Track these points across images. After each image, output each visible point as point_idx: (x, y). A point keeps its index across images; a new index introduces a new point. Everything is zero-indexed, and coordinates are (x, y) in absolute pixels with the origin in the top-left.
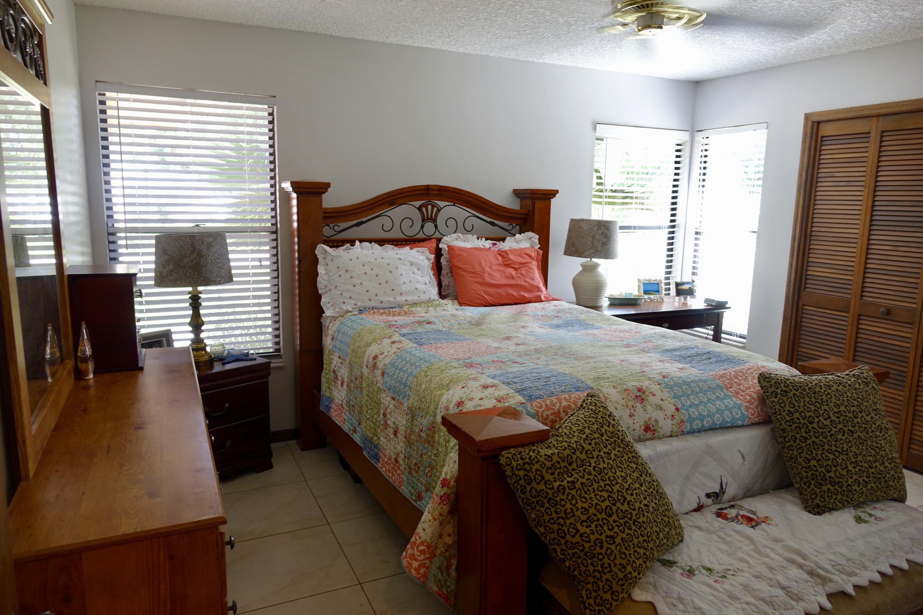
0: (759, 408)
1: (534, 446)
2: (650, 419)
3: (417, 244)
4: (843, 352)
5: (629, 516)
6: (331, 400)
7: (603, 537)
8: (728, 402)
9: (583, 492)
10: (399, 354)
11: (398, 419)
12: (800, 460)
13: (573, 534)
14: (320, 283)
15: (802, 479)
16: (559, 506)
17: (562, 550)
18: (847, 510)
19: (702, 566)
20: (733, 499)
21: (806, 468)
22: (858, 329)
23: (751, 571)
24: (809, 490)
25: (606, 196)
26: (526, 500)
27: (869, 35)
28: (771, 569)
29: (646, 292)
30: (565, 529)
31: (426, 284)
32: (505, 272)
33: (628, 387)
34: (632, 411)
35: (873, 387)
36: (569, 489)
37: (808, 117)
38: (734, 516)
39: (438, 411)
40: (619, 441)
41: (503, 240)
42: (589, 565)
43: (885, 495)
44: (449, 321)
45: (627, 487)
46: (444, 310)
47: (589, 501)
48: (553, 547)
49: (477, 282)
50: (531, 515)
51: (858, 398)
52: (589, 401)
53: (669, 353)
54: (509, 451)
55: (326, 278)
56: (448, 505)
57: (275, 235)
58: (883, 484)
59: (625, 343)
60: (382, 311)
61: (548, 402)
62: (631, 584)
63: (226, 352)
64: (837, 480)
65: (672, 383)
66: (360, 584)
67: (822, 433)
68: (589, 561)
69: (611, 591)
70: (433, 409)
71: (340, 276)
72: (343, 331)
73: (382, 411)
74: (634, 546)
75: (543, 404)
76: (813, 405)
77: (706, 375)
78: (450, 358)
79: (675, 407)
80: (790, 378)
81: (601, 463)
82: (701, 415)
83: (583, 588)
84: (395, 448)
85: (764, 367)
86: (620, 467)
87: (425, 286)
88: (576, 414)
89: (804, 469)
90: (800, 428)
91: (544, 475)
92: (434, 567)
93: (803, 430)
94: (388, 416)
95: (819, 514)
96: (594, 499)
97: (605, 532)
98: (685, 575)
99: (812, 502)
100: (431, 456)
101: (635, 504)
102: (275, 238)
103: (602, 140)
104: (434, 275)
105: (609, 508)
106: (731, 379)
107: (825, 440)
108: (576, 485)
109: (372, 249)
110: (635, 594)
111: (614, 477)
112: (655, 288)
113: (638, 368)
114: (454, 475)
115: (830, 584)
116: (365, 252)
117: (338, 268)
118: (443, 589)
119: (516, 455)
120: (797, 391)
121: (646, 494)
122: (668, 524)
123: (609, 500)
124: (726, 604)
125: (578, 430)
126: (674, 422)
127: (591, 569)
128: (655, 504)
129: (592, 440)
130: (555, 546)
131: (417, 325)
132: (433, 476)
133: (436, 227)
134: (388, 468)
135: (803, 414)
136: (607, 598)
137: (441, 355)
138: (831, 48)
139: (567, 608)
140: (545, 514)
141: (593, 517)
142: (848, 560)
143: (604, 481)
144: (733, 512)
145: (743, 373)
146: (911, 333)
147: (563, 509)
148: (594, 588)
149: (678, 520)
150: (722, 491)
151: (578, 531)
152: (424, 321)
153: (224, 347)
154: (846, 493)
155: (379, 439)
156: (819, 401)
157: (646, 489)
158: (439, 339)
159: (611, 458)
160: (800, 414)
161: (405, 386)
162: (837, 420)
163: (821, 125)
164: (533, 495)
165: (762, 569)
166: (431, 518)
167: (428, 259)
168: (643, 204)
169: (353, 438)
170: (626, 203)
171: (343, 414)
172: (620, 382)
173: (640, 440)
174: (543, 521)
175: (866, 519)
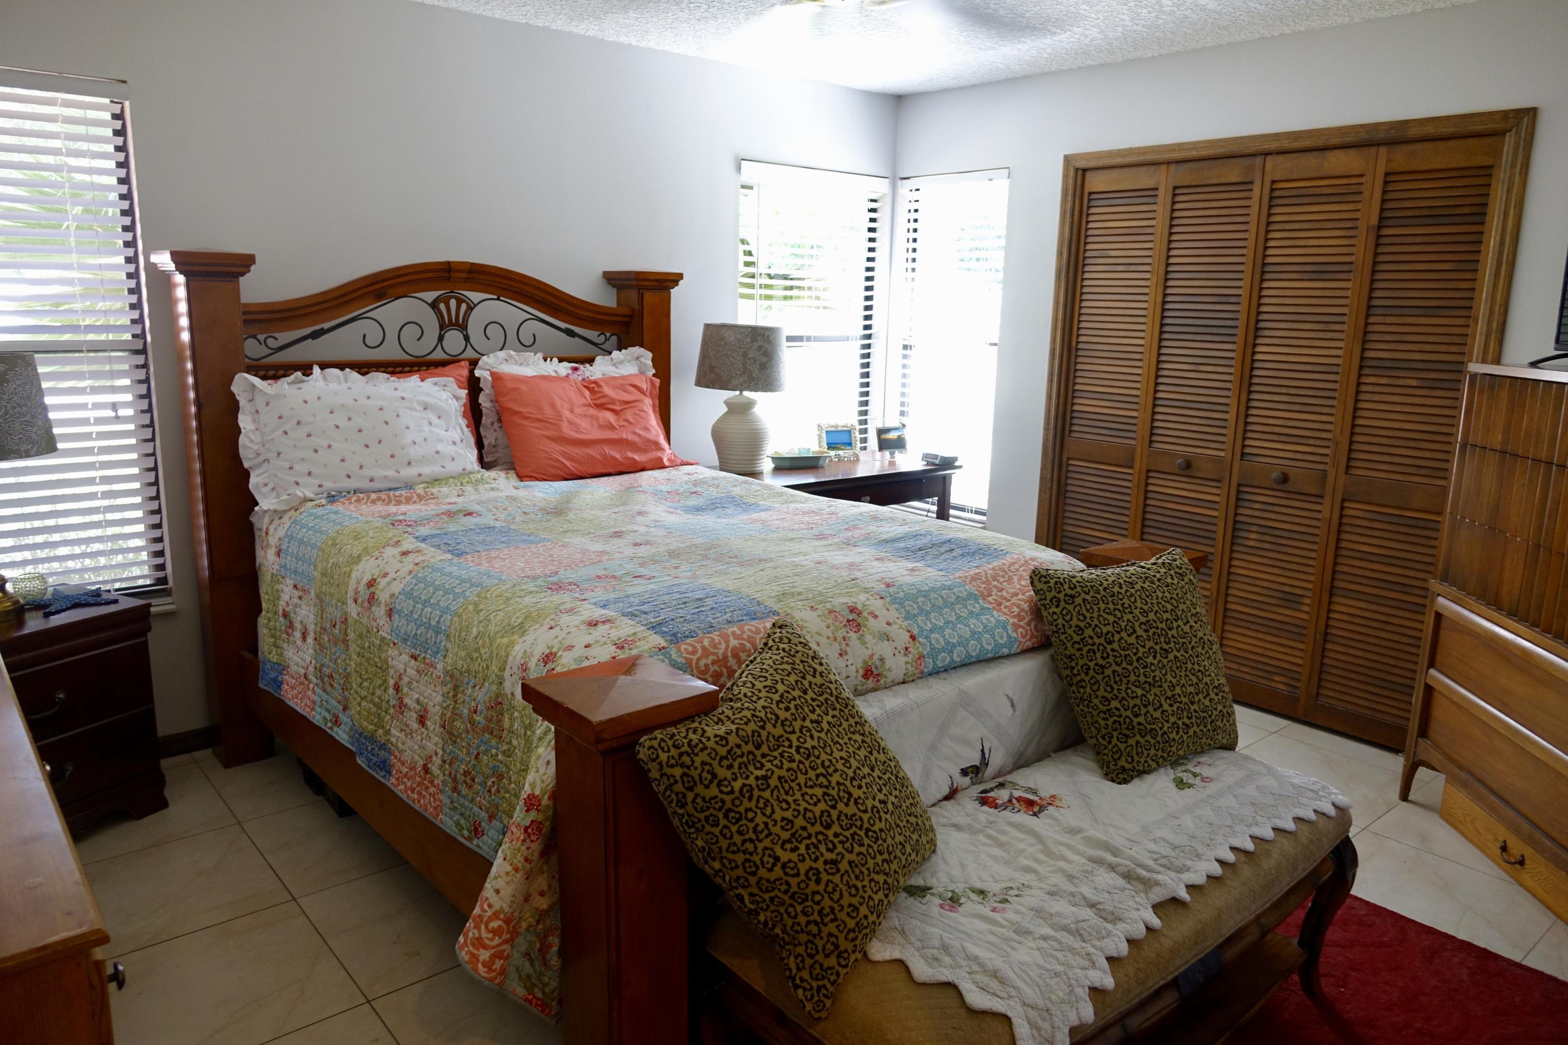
0: (1033, 625)
1: (693, 721)
2: (871, 657)
3: (433, 370)
4: (1126, 529)
5: (858, 823)
6: (281, 668)
7: (820, 865)
8: (987, 619)
9: (782, 791)
10: (420, 575)
11: (426, 694)
12: (1096, 701)
13: (769, 866)
14: (245, 447)
15: (1099, 730)
16: (744, 822)
17: (751, 895)
18: (1162, 771)
19: (970, 889)
20: (999, 774)
21: (1105, 713)
22: (1147, 491)
23: (1041, 885)
24: (1110, 747)
25: (761, 285)
26: (686, 817)
27: (1157, 34)
28: (1070, 877)
29: (831, 446)
30: (757, 859)
31: (454, 443)
32: (597, 419)
33: (834, 606)
34: (844, 646)
35: (1190, 580)
36: (760, 790)
37: (1068, 161)
38: (1006, 800)
39: (507, 674)
40: (833, 699)
41: (591, 361)
42: (799, 913)
43: (1212, 743)
44: (505, 509)
45: (852, 775)
46: (492, 489)
47: (793, 806)
48: (737, 892)
49: (549, 438)
50: (697, 842)
51: (1172, 598)
52: (778, 635)
53: (888, 545)
54: (653, 736)
55: (257, 438)
56: (539, 841)
57: (143, 357)
58: (1209, 727)
59: (815, 532)
60: (373, 496)
61: (706, 643)
62: (867, 934)
63: (50, 590)
64: (1149, 727)
65: (901, 595)
66: (369, 1002)
67: (1126, 656)
68: (799, 908)
69: (836, 952)
70: (496, 670)
71: (286, 433)
72: (299, 537)
73: (392, 682)
74: (869, 872)
75: (698, 646)
76: (1111, 614)
77: (951, 577)
78: (518, 576)
79: (909, 634)
80: (1077, 574)
81: (808, 739)
82: (949, 642)
83: (790, 954)
84: (422, 748)
85: (1033, 559)
86: (838, 742)
87: (453, 447)
88: (758, 660)
89: (1102, 715)
90: (1094, 653)
91: (715, 771)
92: (516, 954)
93: (1098, 655)
94: (405, 690)
95: (1125, 781)
96: (801, 802)
97: (822, 855)
98: (947, 907)
99: (1115, 765)
100: (497, 755)
101: (866, 801)
102: (142, 362)
103: (751, 188)
104: (468, 426)
105: (826, 814)
106: (987, 582)
107: (1130, 668)
108: (770, 781)
109: (346, 381)
110: (873, 951)
111: (830, 761)
112: (845, 439)
113: (844, 573)
114: (547, 786)
115: (1156, 889)
116: (333, 386)
117: (280, 417)
118: (536, 990)
119: (665, 741)
120: (1088, 594)
121: (881, 782)
122: (916, 828)
123: (825, 801)
124: (1013, 944)
125: (765, 687)
126: (909, 659)
127: (802, 919)
128: (896, 797)
129: (789, 703)
130: (741, 891)
131: (446, 518)
132: (502, 791)
133: (467, 338)
134: (409, 784)
135: (1098, 630)
136: (831, 965)
137: (502, 572)
138: (1102, 51)
139: (760, 990)
140: (721, 838)
141: (800, 832)
142: (1175, 848)
143: (815, 770)
144: (1003, 795)
145: (1005, 571)
146: (1218, 495)
147: (751, 825)
148: (809, 951)
149: (929, 819)
150: (985, 762)
151: (777, 859)
152: (459, 511)
153: (45, 583)
154: (1162, 745)
155: (388, 732)
156: (1119, 607)
157: (880, 775)
158: (492, 542)
159: (822, 730)
160: (1093, 630)
161: (437, 633)
162: (1144, 635)
163: (1088, 174)
164: (699, 807)
165: (1057, 879)
166: (509, 868)
167: (457, 398)
168: (818, 298)
169: (334, 735)
170: (791, 297)
171: (309, 693)
172: (820, 598)
173: (857, 693)
174: (717, 850)
175: (1190, 781)
